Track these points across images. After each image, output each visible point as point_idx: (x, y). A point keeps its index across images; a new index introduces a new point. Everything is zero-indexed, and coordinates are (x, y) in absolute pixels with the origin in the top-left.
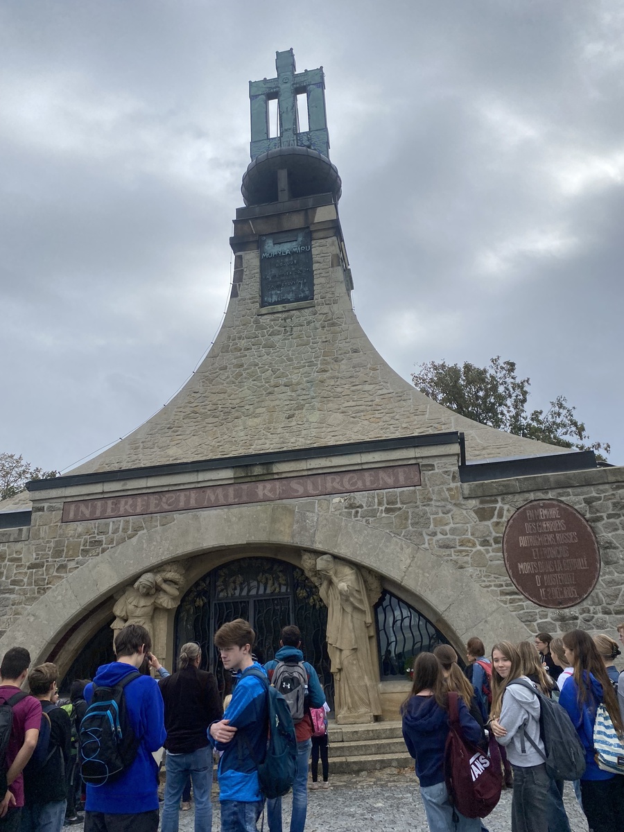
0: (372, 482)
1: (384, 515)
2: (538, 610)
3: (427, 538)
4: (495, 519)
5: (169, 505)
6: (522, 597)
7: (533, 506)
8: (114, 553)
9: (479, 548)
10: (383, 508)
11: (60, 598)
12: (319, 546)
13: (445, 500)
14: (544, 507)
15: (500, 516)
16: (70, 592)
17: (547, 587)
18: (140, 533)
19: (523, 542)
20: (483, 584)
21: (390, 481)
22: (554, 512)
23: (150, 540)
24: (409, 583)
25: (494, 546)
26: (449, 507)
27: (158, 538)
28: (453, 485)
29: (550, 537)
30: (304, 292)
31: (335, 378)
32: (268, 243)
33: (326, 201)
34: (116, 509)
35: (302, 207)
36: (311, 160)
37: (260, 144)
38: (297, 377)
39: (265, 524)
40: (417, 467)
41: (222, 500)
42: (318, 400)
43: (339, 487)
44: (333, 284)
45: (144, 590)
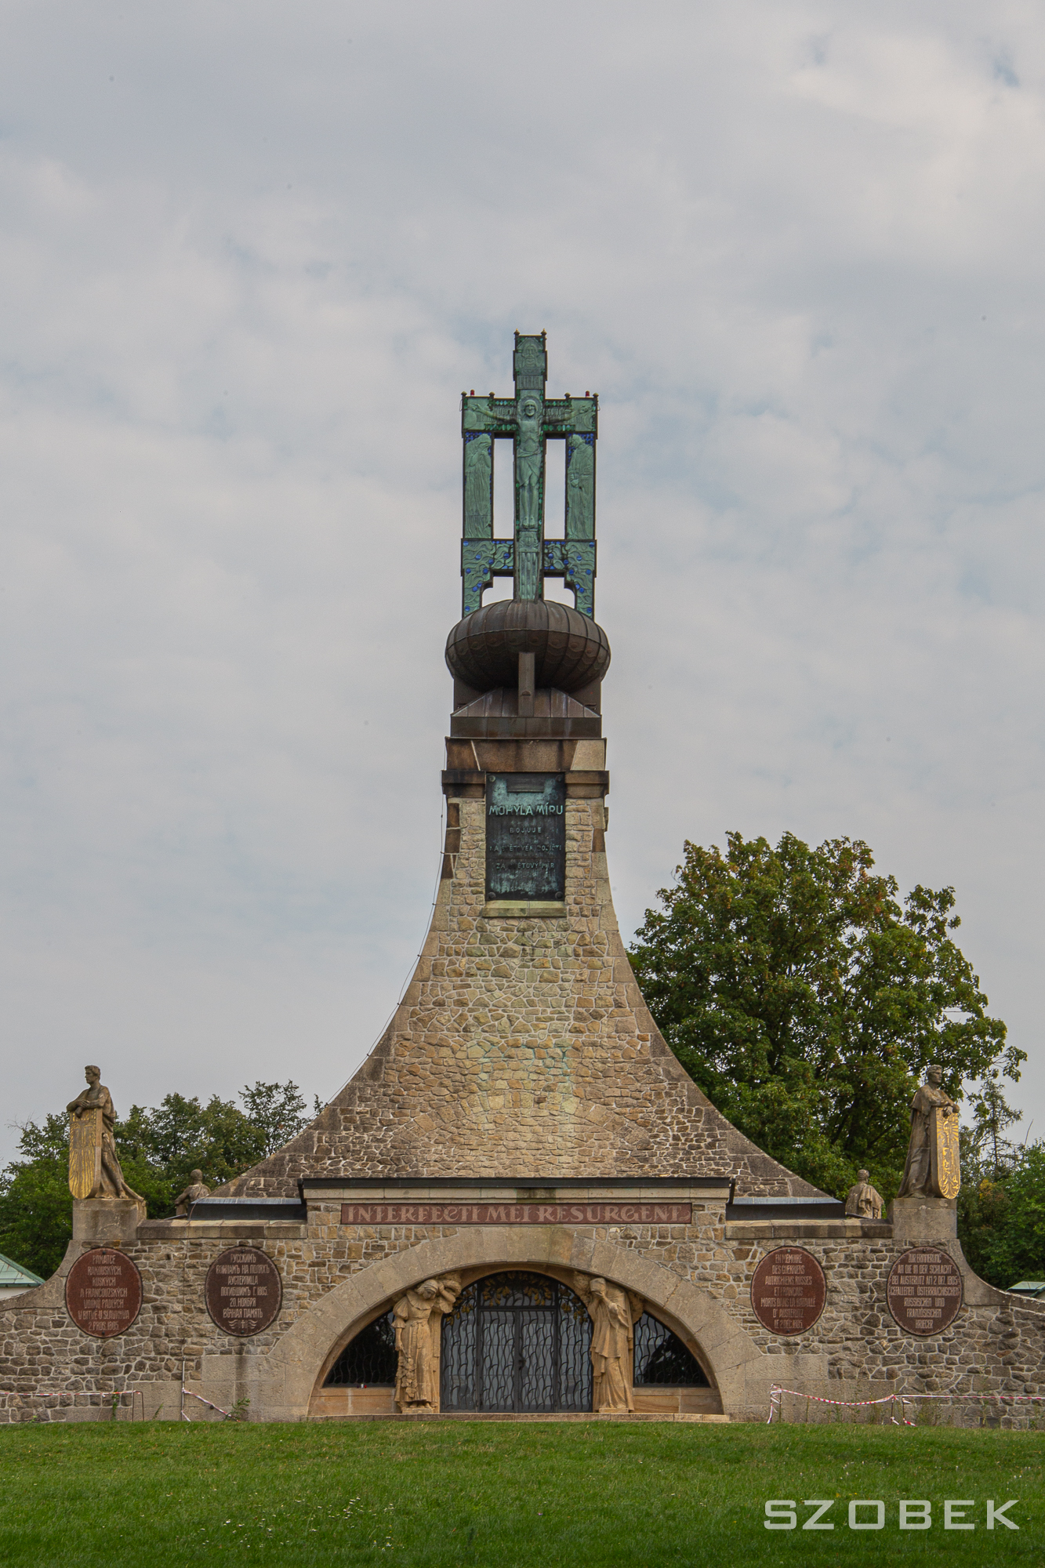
0: (648, 1216)
1: (655, 1247)
2: (771, 1336)
3: (690, 1271)
4: (749, 1260)
5: (452, 1217)
6: (759, 1325)
7: (783, 1251)
8: (398, 1258)
9: (732, 1282)
10: (655, 1241)
11: (346, 1296)
12: (594, 1270)
13: (709, 1239)
14: (792, 1252)
15: (754, 1257)
16: (356, 1292)
17: (781, 1319)
18: (423, 1241)
19: (769, 1281)
20: (731, 1313)
21: (664, 1217)
22: (797, 1258)
23: (434, 1249)
24: (671, 1308)
25: (744, 1282)
26: (712, 1245)
27: (442, 1248)
28: (718, 1226)
29: (790, 1279)
30: (549, 883)
31: (594, 1044)
32: (500, 788)
33: (591, 729)
34: (397, 1215)
35: (555, 733)
36: (572, 640)
37: (478, 547)
38: (541, 1036)
39: (545, 1245)
40: (690, 1207)
41: (504, 1218)
42: (573, 1078)
43: (616, 1218)
44: (593, 882)
45: (426, 1295)
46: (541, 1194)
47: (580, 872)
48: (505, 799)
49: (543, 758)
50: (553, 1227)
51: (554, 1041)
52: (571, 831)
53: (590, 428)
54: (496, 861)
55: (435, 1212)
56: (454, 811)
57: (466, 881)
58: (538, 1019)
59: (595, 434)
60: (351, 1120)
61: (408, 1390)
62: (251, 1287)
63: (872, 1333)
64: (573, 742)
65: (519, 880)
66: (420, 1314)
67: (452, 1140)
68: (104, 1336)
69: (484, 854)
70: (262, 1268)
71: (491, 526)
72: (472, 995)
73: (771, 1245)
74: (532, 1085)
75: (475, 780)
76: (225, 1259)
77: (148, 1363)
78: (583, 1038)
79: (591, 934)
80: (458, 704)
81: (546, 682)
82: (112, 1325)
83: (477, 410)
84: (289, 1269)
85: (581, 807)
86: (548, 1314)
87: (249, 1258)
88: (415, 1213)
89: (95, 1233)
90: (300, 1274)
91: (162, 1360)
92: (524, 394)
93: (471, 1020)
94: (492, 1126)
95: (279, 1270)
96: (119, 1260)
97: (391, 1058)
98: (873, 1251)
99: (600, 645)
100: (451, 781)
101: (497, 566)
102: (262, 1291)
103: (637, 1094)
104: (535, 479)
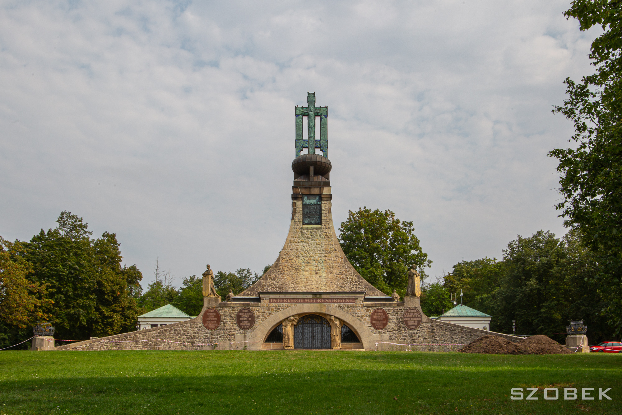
0: (345, 301)
1: (346, 308)
2: (375, 330)
3: (355, 315)
4: (369, 311)
5: (296, 301)
6: (372, 327)
7: (378, 309)
8: (283, 311)
9: (365, 317)
11: (271, 320)
13: (360, 306)
15: (371, 311)
16: (273, 319)
17: (378, 326)
18: (289, 307)
19: (374, 317)
20: (365, 324)
21: (349, 301)
22: (381, 311)
23: (292, 309)
24: (351, 323)
25: (368, 317)
26: (360, 308)
27: (294, 308)
28: (362, 303)
29: (380, 316)
30: (318, 221)
31: (330, 260)
32: (306, 198)
33: (328, 184)
34: (283, 301)
35: (319, 185)
36: (323, 163)
37: (299, 141)
38: (317, 257)
39: (319, 308)
40: (354, 299)
41: (309, 302)
42: (325, 268)
43: (337, 301)
44: (329, 220)
45: (290, 320)
46: (318, 296)
47: (325, 218)
48: (306, 201)
49: (316, 191)
50: (321, 304)
51: (320, 259)
52: (323, 208)
53: (326, 114)
54: (305, 216)
55: (292, 300)
56: (294, 204)
57: (297, 220)
58: (316, 253)
59: (327, 115)
60: (271, 278)
61: (286, 343)
62: (247, 318)
63: (400, 329)
64: (323, 187)
65: (310, 220)
66: (289, 325)
67: (296, 282)
68: (211, 330)
69: (302, 214)
70: (250, 314)
71: (302, 137)
72: (300, 247)
73: (375, 308)
74: (315, 269)
75: (299, 196)
76: (241, 311)
77: (222, 336)
78: (327, 258)
79: (328, 233)
80: (295, 178)
81: (316, 173)
82: (213, 327)
83: (299, 110)
84: (256, 314)
85: (325, 203)
86: (320, 325)
87: (247, 311)
88: (287, 301)
89: (209, 305)
90: (259, 315)
91: (226, 336)
92: (310, 106)
93: (299, 254)
94: (305, 279)
95: (254, 314)
96: (215, 311)
97: (280, 263)
98: (400, 309)
99: (329, 164)
100: (294, 196)
101: (304, 146)
102: (250, 319)
103: (340, 272)
104: (313, 126)
